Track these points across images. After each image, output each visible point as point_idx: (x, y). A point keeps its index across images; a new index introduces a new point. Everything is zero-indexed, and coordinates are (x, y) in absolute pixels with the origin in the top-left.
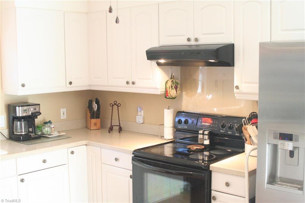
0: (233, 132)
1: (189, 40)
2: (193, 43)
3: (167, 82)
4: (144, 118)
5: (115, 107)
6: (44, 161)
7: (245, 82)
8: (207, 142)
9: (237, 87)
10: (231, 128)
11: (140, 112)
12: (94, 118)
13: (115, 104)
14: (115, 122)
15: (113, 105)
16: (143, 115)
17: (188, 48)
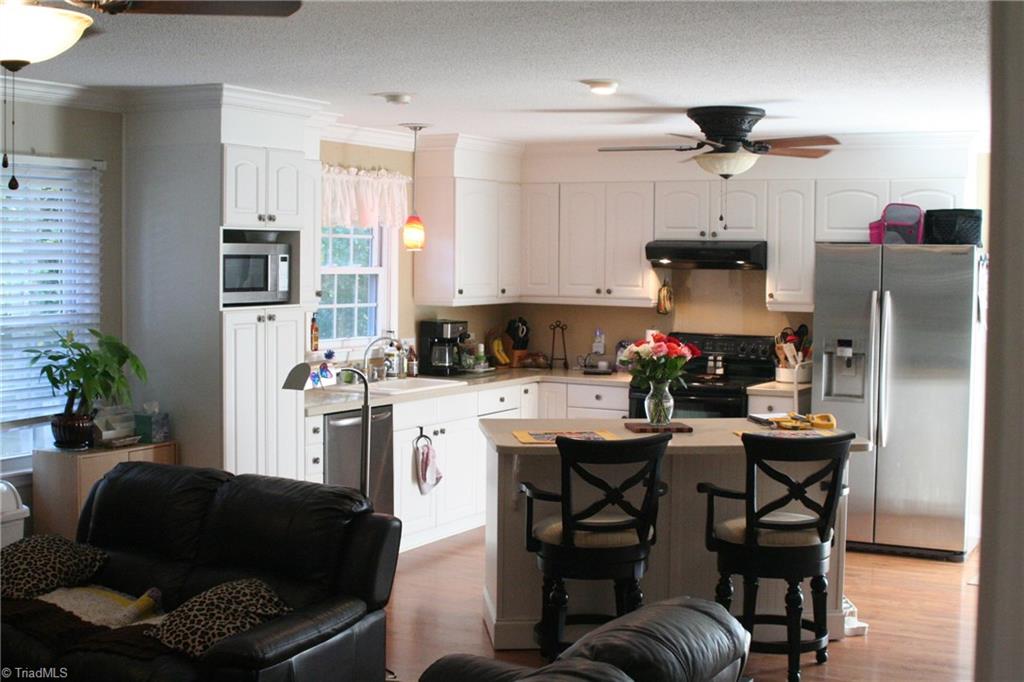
0: (758, 357)
1: (703, 234)
2: (708, 238)
3: (660, 291)
4: (605, 347)
5: (558, 330)
6: (502, 400)
7: (782, 290)
8: (720, 371)
9: (771, 296)
10: (754, 351)
11: (600, 336)
12: (518, 349)
13: (558, 326)
14: (559, 354)
15: (554, 329)
16: (603, 341)
17: (700, 246)
